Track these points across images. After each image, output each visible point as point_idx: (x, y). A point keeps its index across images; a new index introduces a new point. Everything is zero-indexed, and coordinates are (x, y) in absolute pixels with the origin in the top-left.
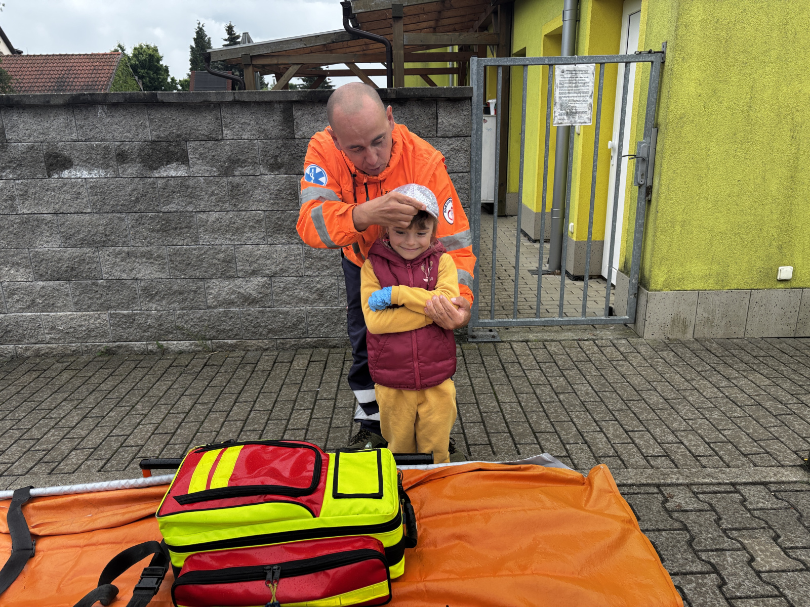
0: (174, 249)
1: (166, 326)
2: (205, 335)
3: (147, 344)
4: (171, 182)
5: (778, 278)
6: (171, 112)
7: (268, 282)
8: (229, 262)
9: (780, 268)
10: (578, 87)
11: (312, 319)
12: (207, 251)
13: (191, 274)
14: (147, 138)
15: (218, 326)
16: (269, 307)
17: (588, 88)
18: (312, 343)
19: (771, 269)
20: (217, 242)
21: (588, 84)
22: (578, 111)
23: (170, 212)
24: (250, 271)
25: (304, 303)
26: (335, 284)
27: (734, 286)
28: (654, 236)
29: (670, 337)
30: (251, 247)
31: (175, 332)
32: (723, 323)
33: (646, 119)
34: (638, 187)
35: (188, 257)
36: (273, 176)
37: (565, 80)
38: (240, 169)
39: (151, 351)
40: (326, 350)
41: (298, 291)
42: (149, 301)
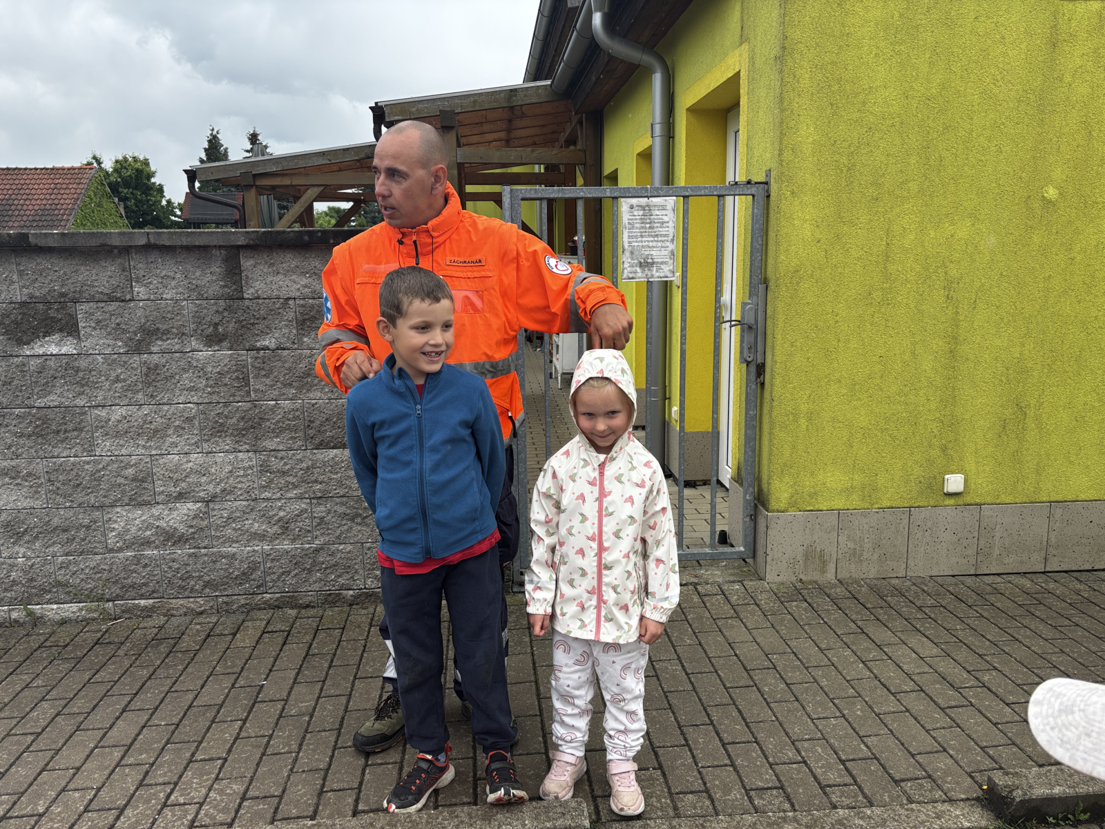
0: (55, 463)
1: (41, 581)
2: (103, 594)
3: (10, 611)
4: (51, 363)
5: (945, 491)
6: (52, 260)
7: (203, 510)
8: (143, 480)
9: (947, 477)
10: (653, 228)
11: (272, 565)
12: (108, 465)
13: (81, 500)
14: (14, 299)
15: (124, 578)
16: (205, 548)
17: (667, 229)
18: (272, 601)
19: (935, 477)
20: (124, 451)
21: (667, 225)
22: (656, 260)
23: (49, 407)
24: (175, 494)
25: (259, 540)
26: (306, 510)
27: (886, 503)
28: (770, 433)
29: (804, 578)
30: (177, 457)
31: (55, 590)
32: (876, 556)
33: (751, 271)
34: (745, 365)
35: (77, 475)
36: (210, 353)
37: (636, 219)
38: (159, 343)
39: (16, 621)
40: (293, 612)
41: (250, 522)
42: (14, 543)
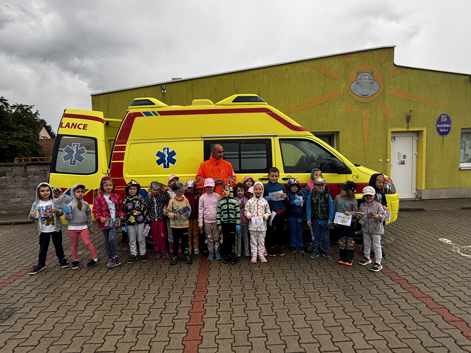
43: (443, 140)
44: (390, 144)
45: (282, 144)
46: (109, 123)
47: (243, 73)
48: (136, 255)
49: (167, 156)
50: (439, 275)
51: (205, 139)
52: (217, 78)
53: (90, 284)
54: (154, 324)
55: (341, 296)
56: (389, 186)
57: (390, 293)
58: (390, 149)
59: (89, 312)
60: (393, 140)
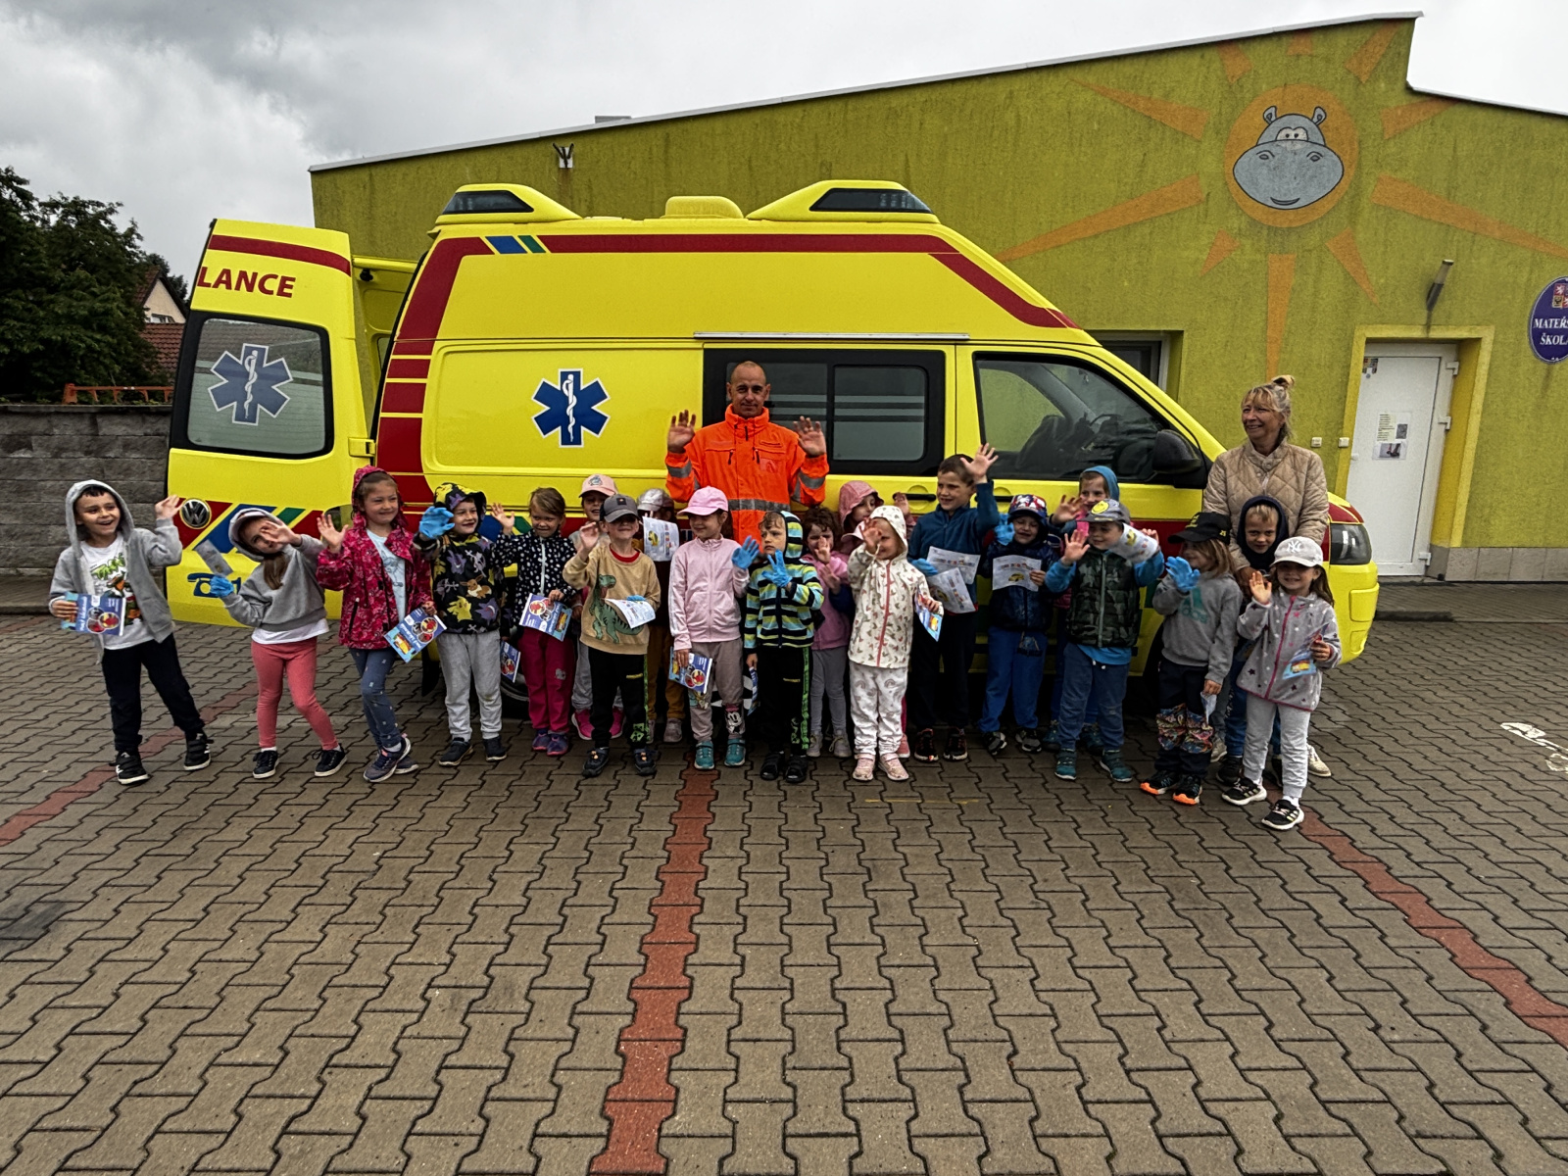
4: (22, 461)
14: (6, 433)
43: (1548, 376)
44: (1357, 381)
45: (982, 371)
46: (372, 273)
47: (852, 103)
48: (467, 738)
49: (573, 401)
50: (1497, 852)
51: (707, 346)
52: (757, 117)
53: (313, 831)
54: (523, 977)
55: (1158, 911)
56: (1351, 534)
57: (1326, 905)
58: (1355, 402)
59: (307, 927)
60: (1370, 370)
